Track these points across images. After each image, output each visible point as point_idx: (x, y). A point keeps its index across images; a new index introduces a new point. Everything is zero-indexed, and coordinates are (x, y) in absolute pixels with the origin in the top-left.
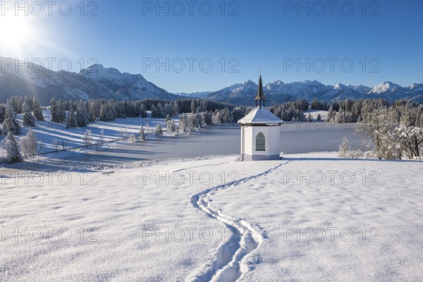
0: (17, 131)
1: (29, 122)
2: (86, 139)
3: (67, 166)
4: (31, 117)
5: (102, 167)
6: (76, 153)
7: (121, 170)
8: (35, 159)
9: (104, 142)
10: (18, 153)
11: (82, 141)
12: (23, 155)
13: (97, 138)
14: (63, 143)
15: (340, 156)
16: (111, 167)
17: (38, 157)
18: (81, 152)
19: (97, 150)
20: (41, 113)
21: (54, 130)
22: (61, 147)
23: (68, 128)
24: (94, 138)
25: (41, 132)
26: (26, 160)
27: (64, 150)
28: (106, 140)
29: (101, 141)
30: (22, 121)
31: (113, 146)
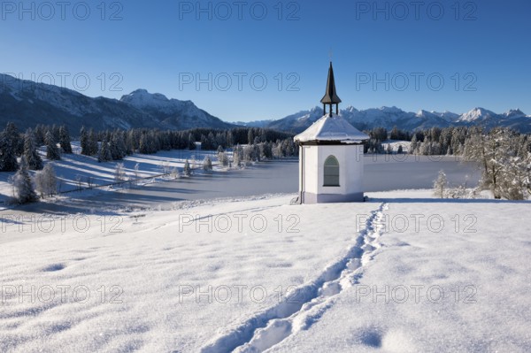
0: (37, 164)
1: (53, 155)
2: (117, 174)
3: (88, 208)
4: (56, 149)
5: (132, 209)
6: (104, 191)
7: (155, 212)
8: (54, 199)
9: (139, 178)
10: (32, 192)
11: (113, 177)
12: (39, 194)
13: (132, 174)
14: (90, 179)
15: (436, 194)
16: (142, 209)
17: (57, 196)
18: (111, 190)
19: (131, 188)
20: (69, 144)
21: (83, 164)
22: (86, 185)
23: (100, 162)
24: (128, 173)
25: (67, 166)
26: (42, 200)
27: (91, 188)
28: (142, 175)
29: (136, 177)
30: (45, 154)
31: (150, 183)
